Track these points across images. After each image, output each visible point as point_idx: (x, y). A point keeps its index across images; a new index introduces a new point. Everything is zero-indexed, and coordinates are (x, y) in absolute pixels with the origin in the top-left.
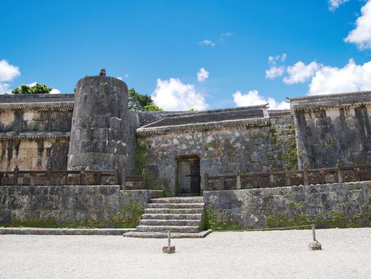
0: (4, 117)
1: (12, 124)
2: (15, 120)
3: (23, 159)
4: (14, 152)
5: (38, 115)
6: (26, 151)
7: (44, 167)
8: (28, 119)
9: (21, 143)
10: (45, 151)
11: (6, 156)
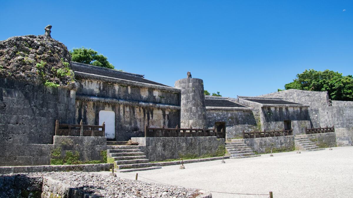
0: (142, 92)
1: (147, 97)
2: (149, 95)
3: (156, 120)
4: (150, 115)
5: (160, 94)
6: (157, 115)
7: (167, 125)
8: (156, 95)
9: (154, 110)
10: (166, 116)
11: (147, 118)
